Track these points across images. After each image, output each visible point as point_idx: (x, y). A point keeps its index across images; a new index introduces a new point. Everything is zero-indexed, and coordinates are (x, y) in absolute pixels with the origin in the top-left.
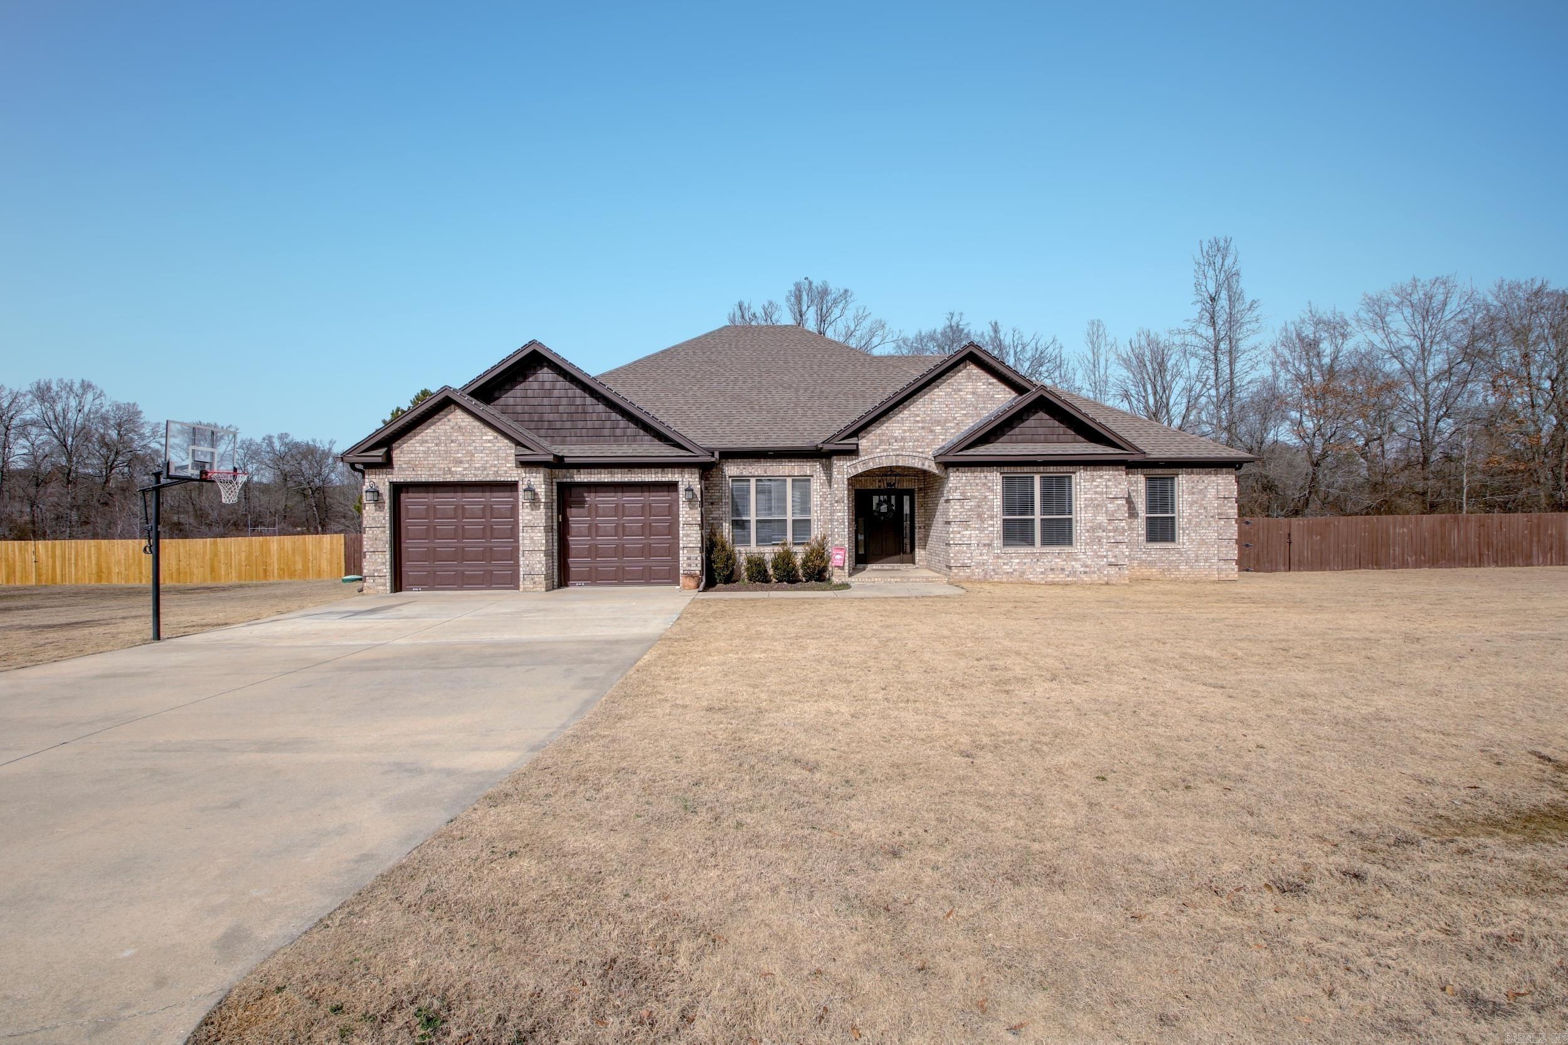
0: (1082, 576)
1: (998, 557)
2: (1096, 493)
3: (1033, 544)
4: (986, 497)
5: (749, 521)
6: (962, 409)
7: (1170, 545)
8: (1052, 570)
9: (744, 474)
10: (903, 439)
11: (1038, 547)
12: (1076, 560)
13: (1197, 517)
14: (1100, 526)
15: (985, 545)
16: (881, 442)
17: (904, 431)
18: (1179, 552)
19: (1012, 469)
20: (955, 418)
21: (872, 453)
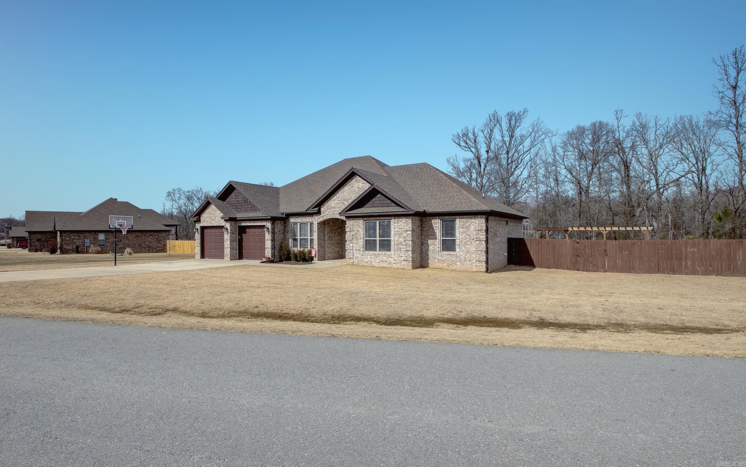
0: (394, 264)
1: (363, 255)
2: (399, 228)
3: (376, 250)
4: (358, 230)
5: (297, 239)
6: (354, 194)
7: (452, 253)
8: (382, 261)
9: (296, 221)
10: (335, 207)
11: (378, 252)
12: (391, 258)
13: (465, 239)
14: (401, 243)
15: (358, 250)
16: (328, 209)
17: (335, 204)
18: (456, 256)
19: (368, 219)
20: (351, 198)
21: (325, 213)
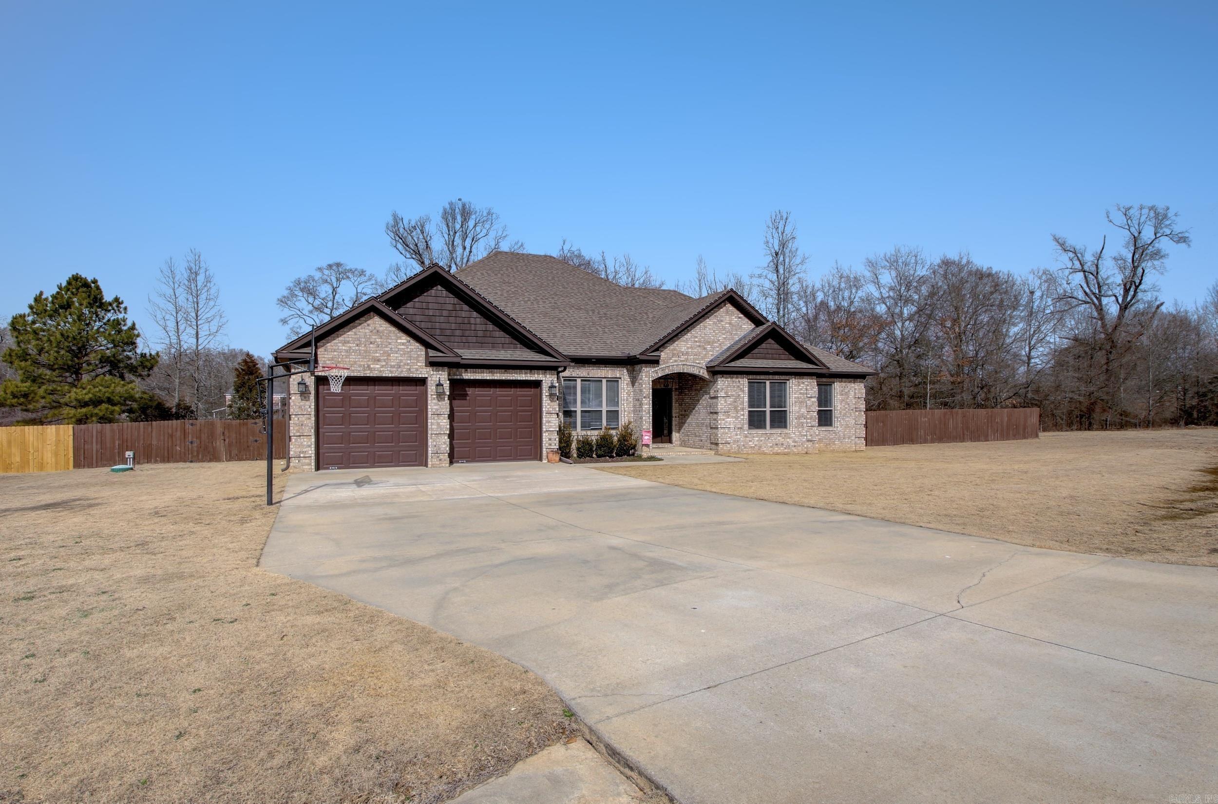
0: (793, 448)
1: (746, 437)
2: (801, 393)
3: (765, 428)
4: (739, 395)
5: (576, 411)
6: (723, 334)
7: (830, 428)
8: (777, 444)
9: (573, 375)
10: (687, 353)
11: (768, 430)
12: (790, 438)
13: (844, 410)
14: (803, 416)
15: (738, 428)
16: (673, 355)
17: (688, 348)
18: (835, 433)
19: (754, 377)
20: (719, 340)
21: (667, 362)
